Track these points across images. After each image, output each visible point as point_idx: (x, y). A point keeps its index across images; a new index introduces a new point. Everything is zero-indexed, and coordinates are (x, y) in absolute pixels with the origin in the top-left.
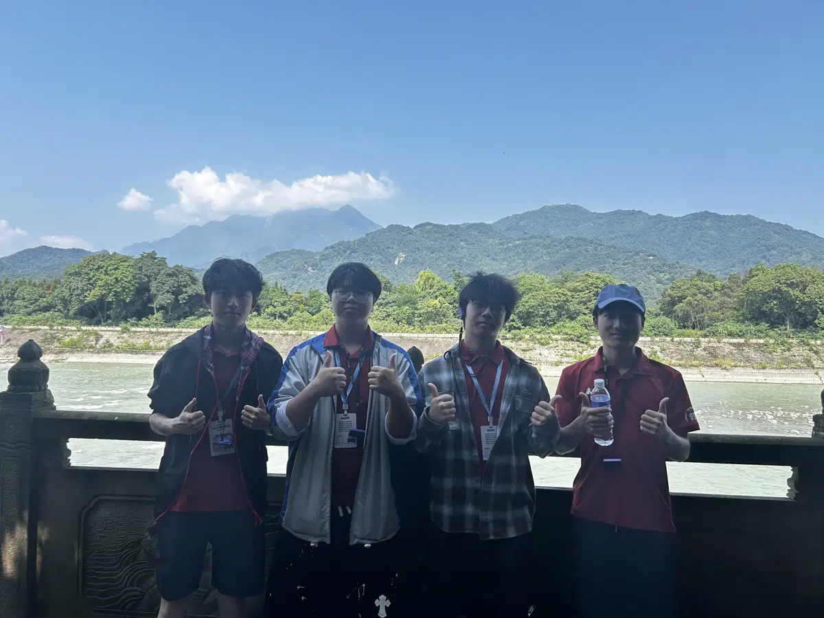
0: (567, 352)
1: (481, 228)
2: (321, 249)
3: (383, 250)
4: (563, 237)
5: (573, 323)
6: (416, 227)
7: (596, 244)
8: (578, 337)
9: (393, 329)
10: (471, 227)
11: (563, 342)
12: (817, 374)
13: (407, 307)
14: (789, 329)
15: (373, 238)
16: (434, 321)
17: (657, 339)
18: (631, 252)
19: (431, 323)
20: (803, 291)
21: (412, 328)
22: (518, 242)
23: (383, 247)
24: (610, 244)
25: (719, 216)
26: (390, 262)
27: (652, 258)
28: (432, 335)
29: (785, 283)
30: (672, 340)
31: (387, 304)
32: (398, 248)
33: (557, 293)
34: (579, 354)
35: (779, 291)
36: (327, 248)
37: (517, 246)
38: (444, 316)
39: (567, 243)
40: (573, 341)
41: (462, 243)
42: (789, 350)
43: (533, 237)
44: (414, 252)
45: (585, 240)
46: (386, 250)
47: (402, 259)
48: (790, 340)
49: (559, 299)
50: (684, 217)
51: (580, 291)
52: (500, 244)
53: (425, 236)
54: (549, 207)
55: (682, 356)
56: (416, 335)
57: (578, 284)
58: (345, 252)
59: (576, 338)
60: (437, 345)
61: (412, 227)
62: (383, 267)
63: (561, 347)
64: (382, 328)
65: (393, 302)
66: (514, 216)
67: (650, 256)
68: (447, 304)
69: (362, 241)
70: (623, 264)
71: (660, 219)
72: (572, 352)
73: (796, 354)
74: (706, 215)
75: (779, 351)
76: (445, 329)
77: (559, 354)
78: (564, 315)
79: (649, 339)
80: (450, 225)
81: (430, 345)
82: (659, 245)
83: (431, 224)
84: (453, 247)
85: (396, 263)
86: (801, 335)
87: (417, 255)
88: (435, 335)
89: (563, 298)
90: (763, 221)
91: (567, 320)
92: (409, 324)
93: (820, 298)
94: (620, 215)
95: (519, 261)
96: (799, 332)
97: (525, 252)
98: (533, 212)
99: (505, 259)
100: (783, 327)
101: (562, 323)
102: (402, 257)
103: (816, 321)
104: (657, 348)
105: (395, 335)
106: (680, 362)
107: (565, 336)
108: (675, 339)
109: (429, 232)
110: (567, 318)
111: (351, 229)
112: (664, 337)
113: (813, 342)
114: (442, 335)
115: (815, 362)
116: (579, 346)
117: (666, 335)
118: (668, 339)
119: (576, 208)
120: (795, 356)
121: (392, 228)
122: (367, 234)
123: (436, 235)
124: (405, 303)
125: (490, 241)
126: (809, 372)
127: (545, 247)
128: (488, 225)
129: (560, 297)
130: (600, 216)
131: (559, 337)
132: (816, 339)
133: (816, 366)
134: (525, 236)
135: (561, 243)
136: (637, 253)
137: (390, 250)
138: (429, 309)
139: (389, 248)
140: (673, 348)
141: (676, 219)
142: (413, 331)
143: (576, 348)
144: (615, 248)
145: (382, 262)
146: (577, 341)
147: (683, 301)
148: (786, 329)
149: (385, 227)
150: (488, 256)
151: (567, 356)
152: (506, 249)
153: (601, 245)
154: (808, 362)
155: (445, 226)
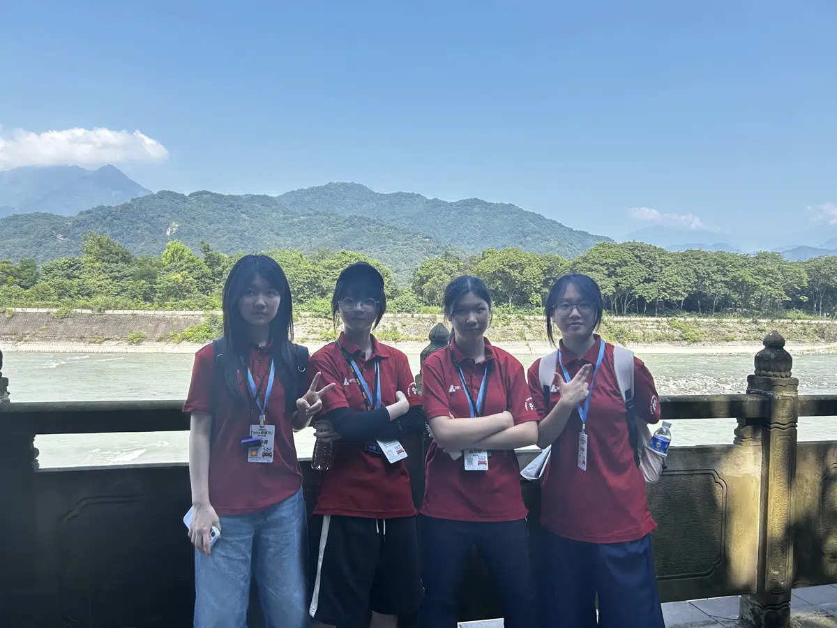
0: (314, 328)
1: (265, 200)
2: (74, 214)
3: (153, 218)
4: (347, 216)
5: (323, 300)
6: (191, 195)
7: (378, 224)
8: (326, 314)
9: (126, 306)
10: (253, 198)
11: (311, 319)
12: (528, 345)
13: (144, 281)
14: (511, 306)
15: (141, 203)
16: (175, 297)
17: (399, 315)
18: (410, 233)
19: (172, 299)
20: (521, 273)
21: (149, 304)
22: (302, 218)
23: (152, 215)
24: (391, 225)
25: (486, 203)
26: (161, 232)
27: (428, 240)
28: (170, 312)
29: (507, 265)
30: (412, 316)
31: (122, 278)
32: (169, 217)
33: (308, 270)
34: (326, 330)
35: (503, 272)
36: (81, 213)
37: (301, 222)
38: (187, 291)
39: (351, 222)
40: (322, 317)
41: (243, 215)
42: (508, 325)
43: (317, 213)
44: (189, 223)
45: (368, 220)
46: (155, 218)
47: (175, 229)
48: (509, 316)
49: (309, 275)
50: (456, 202)
51: (335, 268)
52: (284, 219)
53: (202, 205)
54: (334, 185)
55: (420, 331)
56: (152, 313)
57: (332, 261)
58: (105, 219)
59: (323, 315)
60: (175, 323)
61: (187, 194)
62: (153, 237)
63: (309, 324)
64: (113, 305)
65: (131, 275)
66: (300, 191)
67: (426, 238)
68: (191, 278)
69: (126, 207)
70: (402, 245)
71: (436, 203)
72: (319, 328)
73: (513, 328)
74: (476, 202)
75: (500, 325)
76: (187, 306)
77: (307, 330)
78: (315, 292)
79: (392, 315)
80: (230, 195)
81: (168, 323)
82: (435, 228)
83: (209, 193)
84: (234, 219)
85: (168, 233)
86: (519, 311)
87: (192, 225)
88: (174, 312)
89: (314, 275)
90: (521, 210)
91: (318, 297)
92: (146, 300)
93: (534, 278)
94: (400, 198)
95: (304, 237)
96: (518, 309)
97: (309, 228)
98: (318, 188)
99: (290, 234)
100: (506, 305)
101: (313, 300)
102: (174, 227)
103: (530, 299)
104: (398, 324)
105: (126, 312)
106: (417, 337)
107: (314, 313)
108: (415, 315)
109: (206, 201)
110: (318, 295)
111: (114, 193)
112: (405, 314)
113: (527, 317)
114: (184, 312)
115: (527, 335)
116: (326, 323)
117: (409, 312)
118: (409, 315)
119: (360, 187)
120: (512, 330)
121: (163, 194)
122: (133, 200)
123: (214, 205)
124: (142, 277)
125: (274, 215)
126: (523, 343)
127: (330, 224)
128: (272, 198)
129: (310, 274)
130: (382, 197)
131: (307, 314)
132: (530, 315)
133: (527, 339)
134: (311, 212)
135: (345, 222)
136: (415, 235)
137: (161, 219)
138: (170, 284)
139: (159, 216)
140: (413, 323)
141: (451, 204)
142: (150, 308)
143: (324, 325)
144: (396, 229)
145: (151, 232)
146: (325, 317)
147: (429, 280)
148: (508, 306)
149: (155, 192)
150: (272, 231)
151: (315, 333)
152: (291, 223)
153: (383, 226)
154: (522, 334)
155: (224, 196)
